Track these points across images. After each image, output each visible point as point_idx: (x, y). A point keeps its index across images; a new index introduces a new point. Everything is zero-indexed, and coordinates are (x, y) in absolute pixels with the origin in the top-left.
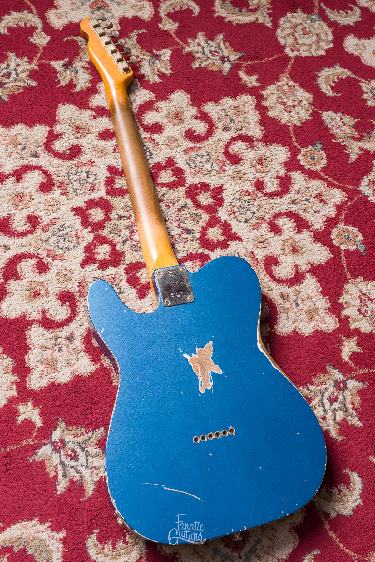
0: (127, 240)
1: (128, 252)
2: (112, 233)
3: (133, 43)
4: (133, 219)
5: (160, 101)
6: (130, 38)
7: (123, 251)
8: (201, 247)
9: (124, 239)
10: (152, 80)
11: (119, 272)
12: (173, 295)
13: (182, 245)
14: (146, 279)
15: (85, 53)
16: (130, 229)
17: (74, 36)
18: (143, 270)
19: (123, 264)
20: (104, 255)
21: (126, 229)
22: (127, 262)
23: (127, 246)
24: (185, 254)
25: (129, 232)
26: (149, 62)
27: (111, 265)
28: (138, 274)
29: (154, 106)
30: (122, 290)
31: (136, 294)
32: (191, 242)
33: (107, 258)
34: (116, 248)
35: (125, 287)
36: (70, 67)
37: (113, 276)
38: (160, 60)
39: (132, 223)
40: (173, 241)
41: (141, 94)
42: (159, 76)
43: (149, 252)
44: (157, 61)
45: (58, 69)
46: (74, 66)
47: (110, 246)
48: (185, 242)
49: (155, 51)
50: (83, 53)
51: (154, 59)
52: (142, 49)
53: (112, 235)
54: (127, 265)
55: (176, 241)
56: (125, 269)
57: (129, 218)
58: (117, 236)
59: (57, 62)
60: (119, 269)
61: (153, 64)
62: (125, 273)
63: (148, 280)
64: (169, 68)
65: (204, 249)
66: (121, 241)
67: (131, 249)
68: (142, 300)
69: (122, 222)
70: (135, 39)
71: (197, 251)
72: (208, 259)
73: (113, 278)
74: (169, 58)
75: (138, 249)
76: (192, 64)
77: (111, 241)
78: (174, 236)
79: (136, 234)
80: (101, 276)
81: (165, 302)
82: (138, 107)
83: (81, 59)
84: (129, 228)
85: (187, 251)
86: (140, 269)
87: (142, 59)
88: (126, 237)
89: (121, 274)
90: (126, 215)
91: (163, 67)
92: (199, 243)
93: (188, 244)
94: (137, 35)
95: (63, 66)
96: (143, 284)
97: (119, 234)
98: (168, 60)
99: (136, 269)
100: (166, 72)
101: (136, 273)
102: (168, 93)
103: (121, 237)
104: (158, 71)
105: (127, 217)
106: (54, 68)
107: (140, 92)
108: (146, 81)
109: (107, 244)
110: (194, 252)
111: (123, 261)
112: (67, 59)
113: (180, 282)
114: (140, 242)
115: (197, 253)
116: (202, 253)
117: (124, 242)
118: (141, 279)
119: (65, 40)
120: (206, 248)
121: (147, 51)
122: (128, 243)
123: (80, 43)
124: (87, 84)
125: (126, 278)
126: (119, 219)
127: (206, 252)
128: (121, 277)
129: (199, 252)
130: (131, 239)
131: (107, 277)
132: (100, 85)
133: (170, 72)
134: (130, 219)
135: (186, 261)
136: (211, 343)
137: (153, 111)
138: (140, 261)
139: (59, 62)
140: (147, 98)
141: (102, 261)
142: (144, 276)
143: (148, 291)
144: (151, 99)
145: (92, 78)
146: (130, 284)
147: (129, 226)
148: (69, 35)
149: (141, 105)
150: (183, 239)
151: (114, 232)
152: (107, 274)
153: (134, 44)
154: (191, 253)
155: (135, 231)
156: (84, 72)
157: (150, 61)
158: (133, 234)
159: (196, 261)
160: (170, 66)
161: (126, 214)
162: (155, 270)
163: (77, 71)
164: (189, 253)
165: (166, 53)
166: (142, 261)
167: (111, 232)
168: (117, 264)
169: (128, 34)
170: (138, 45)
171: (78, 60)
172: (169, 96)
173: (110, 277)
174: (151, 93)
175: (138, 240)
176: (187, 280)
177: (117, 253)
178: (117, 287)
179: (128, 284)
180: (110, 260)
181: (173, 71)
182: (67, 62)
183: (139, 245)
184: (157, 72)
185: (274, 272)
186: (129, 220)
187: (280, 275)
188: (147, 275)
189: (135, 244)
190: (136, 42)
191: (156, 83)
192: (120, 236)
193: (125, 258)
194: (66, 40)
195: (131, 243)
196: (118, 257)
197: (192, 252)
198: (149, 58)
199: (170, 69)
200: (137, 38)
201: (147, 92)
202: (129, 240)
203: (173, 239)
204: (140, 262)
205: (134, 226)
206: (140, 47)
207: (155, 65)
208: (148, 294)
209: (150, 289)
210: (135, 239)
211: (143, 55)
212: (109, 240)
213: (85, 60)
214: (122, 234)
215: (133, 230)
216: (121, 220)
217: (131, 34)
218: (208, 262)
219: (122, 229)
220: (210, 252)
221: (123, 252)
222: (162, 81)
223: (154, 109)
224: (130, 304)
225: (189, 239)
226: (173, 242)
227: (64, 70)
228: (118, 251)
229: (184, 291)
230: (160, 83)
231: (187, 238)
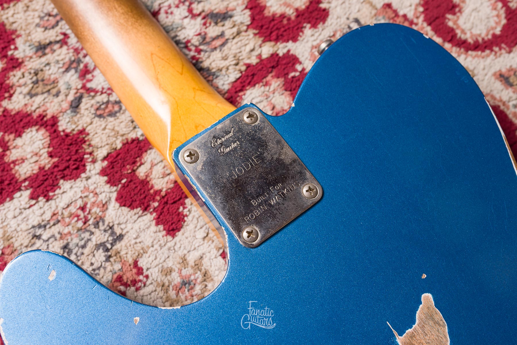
0: (80, 98)
1: (94, 125)
2: (36, 95)
4: (73, 40)
7: (80, 128)
8: (264, 41)
9: (71, 98)
11: (92, 188)
12: (259, 205)
13: (217, 55)
14: (165, 175)
16: (76, 69)
18: (149, 157)
19: (94, 161)
20: (35, 159)
21: (67, 70)
22: (102, 153)
23: (86, 113)
24: (233, 75)
25: (76, 75)
27: (64, 178)
28: (141, 172)
30: (118, 231)
31: (157, 224)
32: (235, 40)
33: (47, 162)
34: (60, 129)
35: (122, 220)
37: (80, 203)
39: (77, 51)
40: (192, 53)
43: (145, 106)
47: (42, 131)
48: (223, 45)
53: (38, 100)
54: (105, 159)
55: (199, 51)
56: (103, 172)
57: (64, 42)
58: (51, 97)
60: (88, 178)
62: (108, 182)
63: (172, 177)
65: (273, 43)
66: (65, 105)
67: (100, 116)
68: (179, 234)
69: (49, 57)
71: (259, 56)
72: (294, 65)
73: (83, 209)
75: (116, 108)
77: (42, 117)
78: (188, 41)
79: (96, 73)
80: (47, 216)
81: (245, 234)
84: (74, 65)
85: (237, 64)
86: (140, 156)
88: (73, 92)
89: (98, 191)
90: (52, 39)
92: (255, 34)
93: (232, 48)
96: (163, 193)
97: (54, 91)
99: (131, 161)
101: (134, 171)
103: (61, 97)
105: (57, 42)
109: (34, 129)
110: (254, 61)
111: (91, 154)
113: (260, 157)
114: (112, 90)
115: (262, 60)
116: (274, 56)
117: (75, 106)
118: (153, 182)
120: (277, 40)
122: (87, 103)
125: (114, 195)
126: (40, 53)
127: (282, 49)
128: (102, 197)
129: (264, 56)
130: (89, 90)
131: (66, 213)
134: (66, 43)
135: (243, 89)
136: (427, 298)
138: (132, 135)
141: (37, 175)
142: (158, 170)
143: (183, 204)
146: (131, 206)
147: (72, 62)
150: (214, 39)
151: (39, 90)
152: (62, 205)
154: (248, 66)
155: (91, 67)
158: (89, 76)
159: (269, 78)
161: (52, 35)
162: (177, 153)
164: (243, 68)
166: (138, 134)
167: (31, 95)
168: (77, 168)
173: (73, 209)
175: (106, 86)
176: (278, 142)
177: (68, 141)
178: (102, 228)
179: (125, 209)
180: (55, 166)
183: (112, 99)
185: (458, 32)
186: (65, 47)
187: (476, 31)
188: (162, 165)
189: (104, 98)
192: (57, 95)
193: (93, 143)
195: (93, 102)
196: (73, 149)
197: (248, 61)
202: (86, 95)
203: (190, 50)
204: (133, 141)
205: (85, 56)
208: (186, 212)
209: (186, 197)
210: (99, 88)
212: (35, 115)
214: (62, 86)
215: (86, 66)
216: (45, 54)
218: (296, 71)
219: (57, 76)
220: (290, 45)
221: (82, 132)
224: (152, 258)
225: (229, 33)
226: (193, 58)
228: (67, 135)
229: (282, 179)
231: (222, 35)
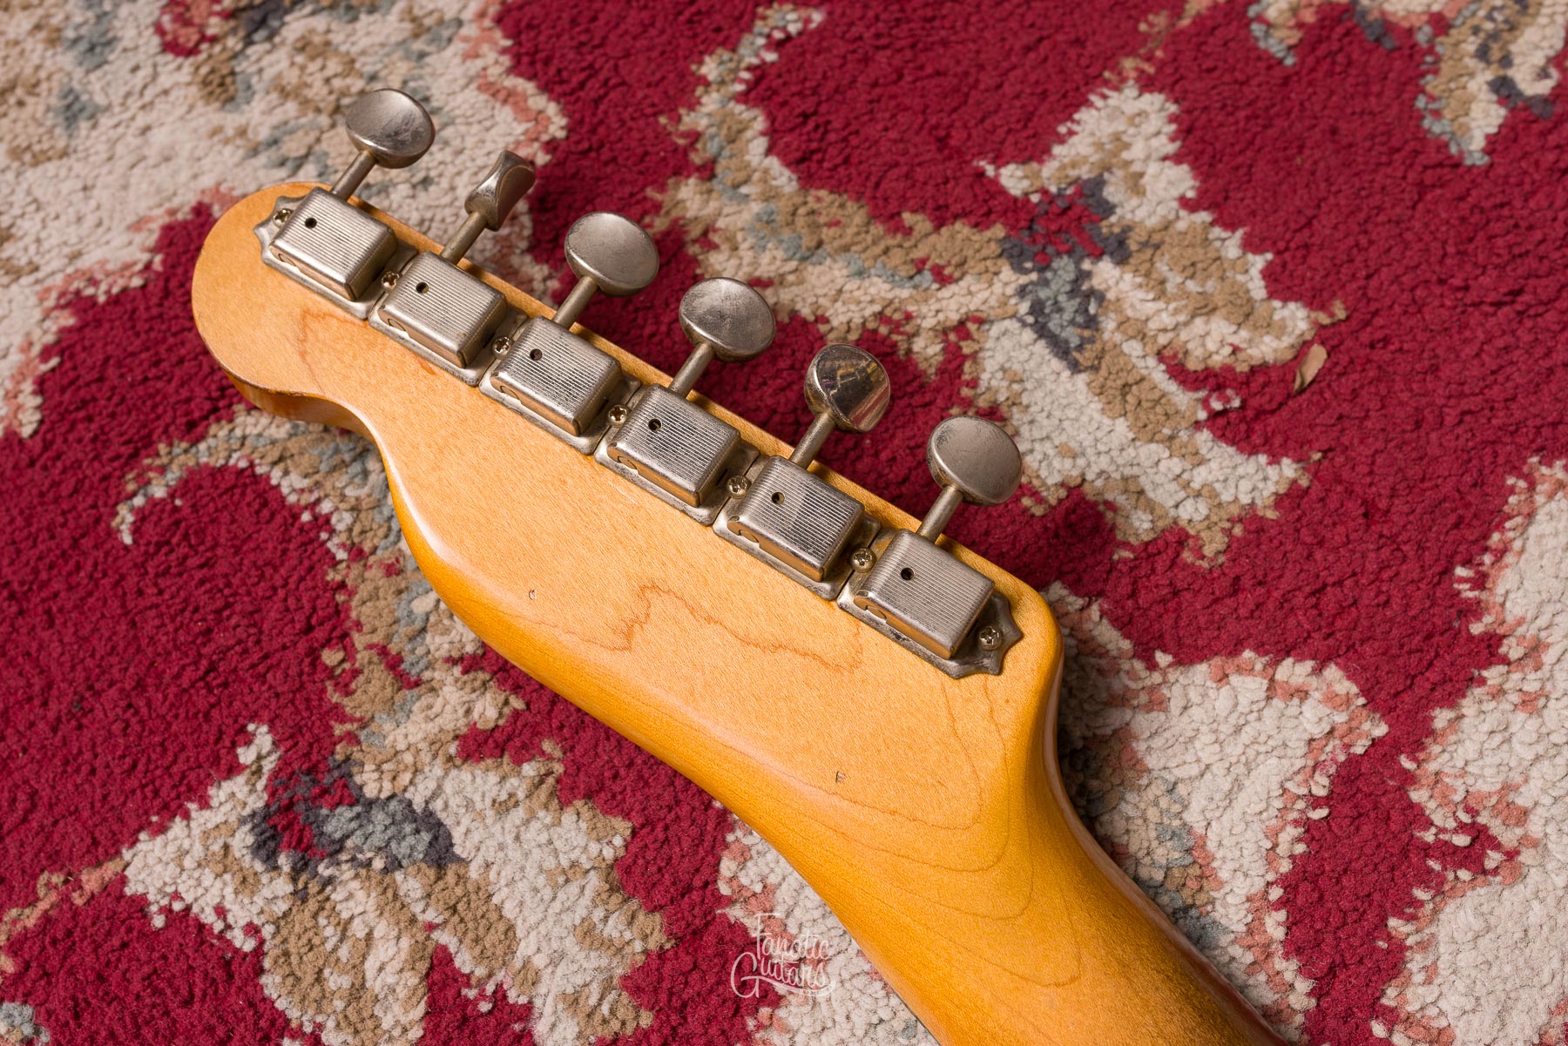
3: (770, 196)
5: (1441, 717)
6: (707, 171)
10: (1192, 512)
15: (392, 570)
17: (193, 431)
26: (1042, 331)
29: (1418, 817)
36: (338, 821)
38: (1119, 249)
41: (1208, 754)
42: (1225, 427)
44: (1105, 273)
45: (240, 915)
46: (370, 782)
49: (1013, 179)
50: (375, 573)
51: (1064, 268)
52: (895, 225)
59: (178, 827)
61: (1092, 323)
64: (1258, 289)
70: (756, 147)
74: (1182, 180)
76: (1435, 127)
82: (1275, 926)
83: (393, 663)
87: (961, 328)
91: (1205, 309)
94: (743, 98)
95: (266, 849)
98: (1187, 204)
100: (1268, 348)
102: (1447, 571)
104: (1178, 372)
106: (182, 920)
107: (1180, 725)
108: (1148, 552)
112: (260, 747)
119: (125, 518)
121: (941, 219)
123: (290, 484)
124: (614, 928)
132: (750, 878)
133: (1296, 319)
137: (1457, 891)
139: (202, 819)
140: (1297, 759)
144: (1334, 752)
145: (620, 830)
148: (143, 445)
149: (1289, 883)
153: (782, 206)
156: (503, 807)
157: (1037, 309)
160: (1258, 262)
163: (430, 823)
165: (1118, 139)
169: (662, 136)
170: (824, 199)
171: (374, 683)
172: (1473, 610)
174: (1294, 671)
181: (1315, 300)
182: (281, 780)
184: (1183, 399)
190: (784, 179)
191: (1251, 519)
194: (142, 517)
198: (1008, 274)
199: (1280, 284)
200: (774, 134)
201: (1249, 687)
206: (856, 214)
207: (1109, 324)
211: (942, 279)
213: (439, 644)
217: (691, 120)
222: (1288, 469)
223: (1446, 852)
227: (301, 896)
230: (1290, 498)
